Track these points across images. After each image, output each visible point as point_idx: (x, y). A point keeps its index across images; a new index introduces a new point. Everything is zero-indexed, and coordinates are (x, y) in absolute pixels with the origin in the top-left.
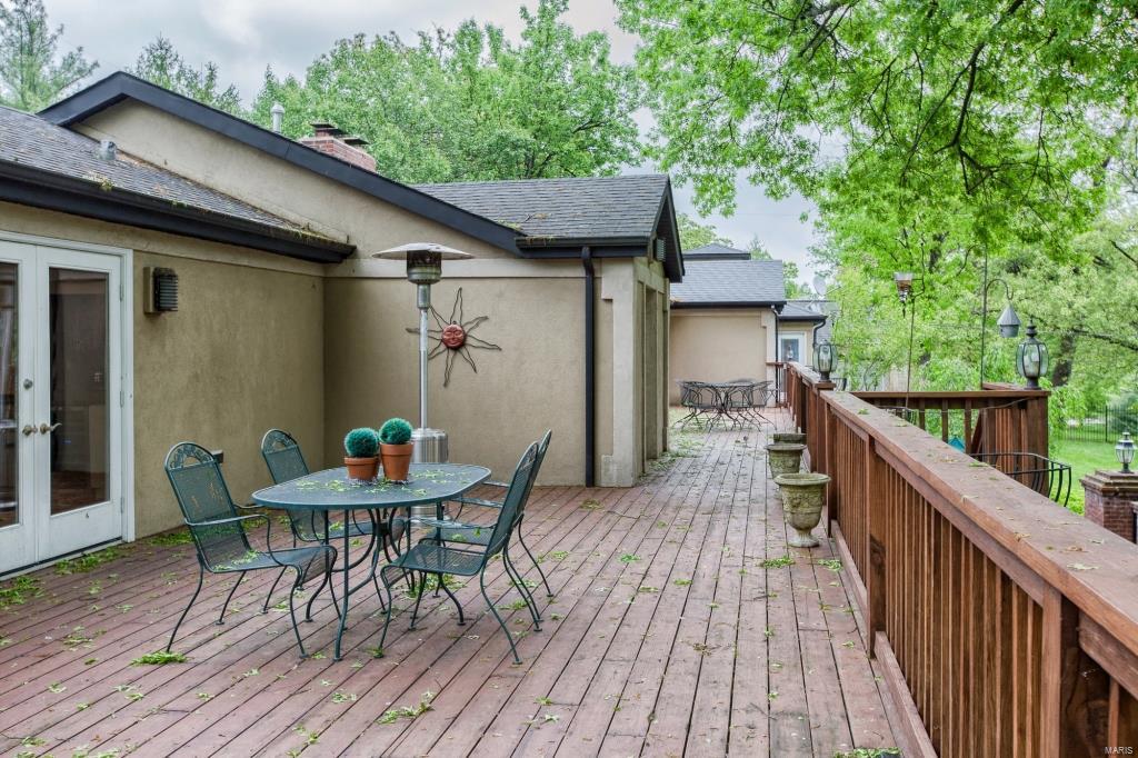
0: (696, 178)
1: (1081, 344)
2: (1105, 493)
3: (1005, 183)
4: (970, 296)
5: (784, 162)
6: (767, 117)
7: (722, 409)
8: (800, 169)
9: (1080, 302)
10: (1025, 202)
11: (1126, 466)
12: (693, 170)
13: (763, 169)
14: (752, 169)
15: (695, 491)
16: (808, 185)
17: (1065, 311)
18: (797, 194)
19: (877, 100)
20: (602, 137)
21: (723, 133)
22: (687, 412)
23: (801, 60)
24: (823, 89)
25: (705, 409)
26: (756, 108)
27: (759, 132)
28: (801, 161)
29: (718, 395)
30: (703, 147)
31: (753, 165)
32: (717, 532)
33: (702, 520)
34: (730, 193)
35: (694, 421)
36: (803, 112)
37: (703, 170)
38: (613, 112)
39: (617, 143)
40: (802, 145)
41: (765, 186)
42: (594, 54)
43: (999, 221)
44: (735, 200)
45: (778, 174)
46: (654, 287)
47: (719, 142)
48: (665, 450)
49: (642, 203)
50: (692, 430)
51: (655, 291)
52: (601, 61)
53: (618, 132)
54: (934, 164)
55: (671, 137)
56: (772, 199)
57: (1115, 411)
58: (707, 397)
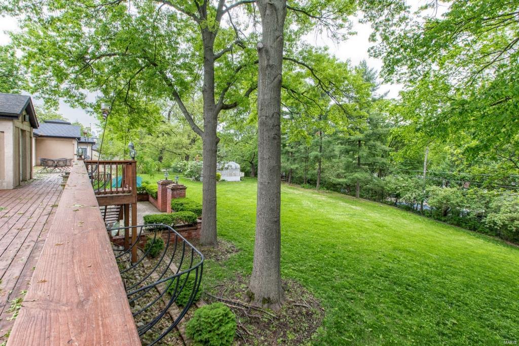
0: (44, 98)
1: (165, 152)
2: (162, 184)
3: (138, 113)
4: (138, 139)
5: (76, 98)
6: (70, 85)
7: (56, 166)
8: (81, 101)
9: (164, 143)
10: (142, 118)
11: (166, 178)
12: (43, 95)
13: (69, 99)
14: (65, 98)
15: (38, 189)
16: (84, 106)
17: (160, 144)
18: (80, 107)
19: (104, 86)
20: (14, 80)
21: (55, 87)
22: (43, 167)
23: (81, 71)
24: (89, 80)
25: (49, 167)
26: (66, 81)
27: (67, 89)
28: (81, 99)
29: (54, 162)
30: (47, 89)
31: (65, 97)
32: (40, 200)
33: (36, 197)
34: (57, 104)
35: (45, 170)
36: (82, 85)
37: (47, 96)
38: (18, 73)
39: (20, 83)
40: (82, 95)
41: (69, 104)
42: (9, 52)
43: (137, 121)
44: (59, 106)
45: (74, 101)
46: (24, 129)
47: (53, 89)
48: (31, 178)
49: (17, 103)
50: (44, 173)
51: (25, 131)
52: (12, 55)
53: (20, 79)
54: (120, 106)
55: (35, 84)
56: (72, 108)
57: (173, 167)
58: (50, 163)
